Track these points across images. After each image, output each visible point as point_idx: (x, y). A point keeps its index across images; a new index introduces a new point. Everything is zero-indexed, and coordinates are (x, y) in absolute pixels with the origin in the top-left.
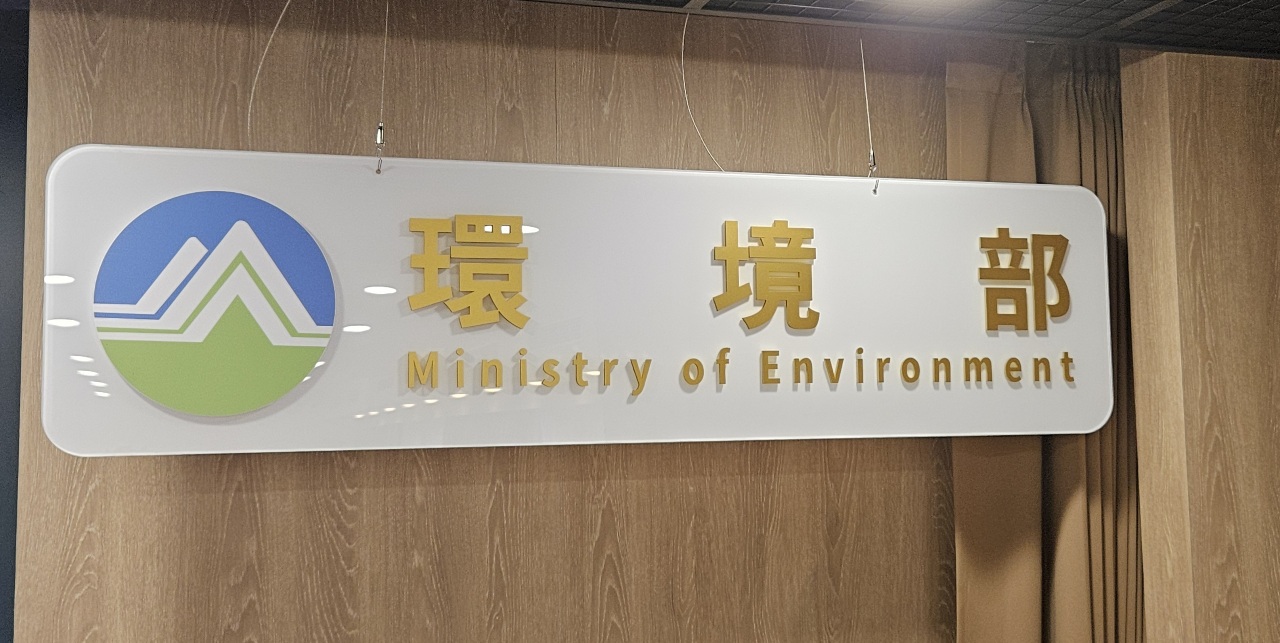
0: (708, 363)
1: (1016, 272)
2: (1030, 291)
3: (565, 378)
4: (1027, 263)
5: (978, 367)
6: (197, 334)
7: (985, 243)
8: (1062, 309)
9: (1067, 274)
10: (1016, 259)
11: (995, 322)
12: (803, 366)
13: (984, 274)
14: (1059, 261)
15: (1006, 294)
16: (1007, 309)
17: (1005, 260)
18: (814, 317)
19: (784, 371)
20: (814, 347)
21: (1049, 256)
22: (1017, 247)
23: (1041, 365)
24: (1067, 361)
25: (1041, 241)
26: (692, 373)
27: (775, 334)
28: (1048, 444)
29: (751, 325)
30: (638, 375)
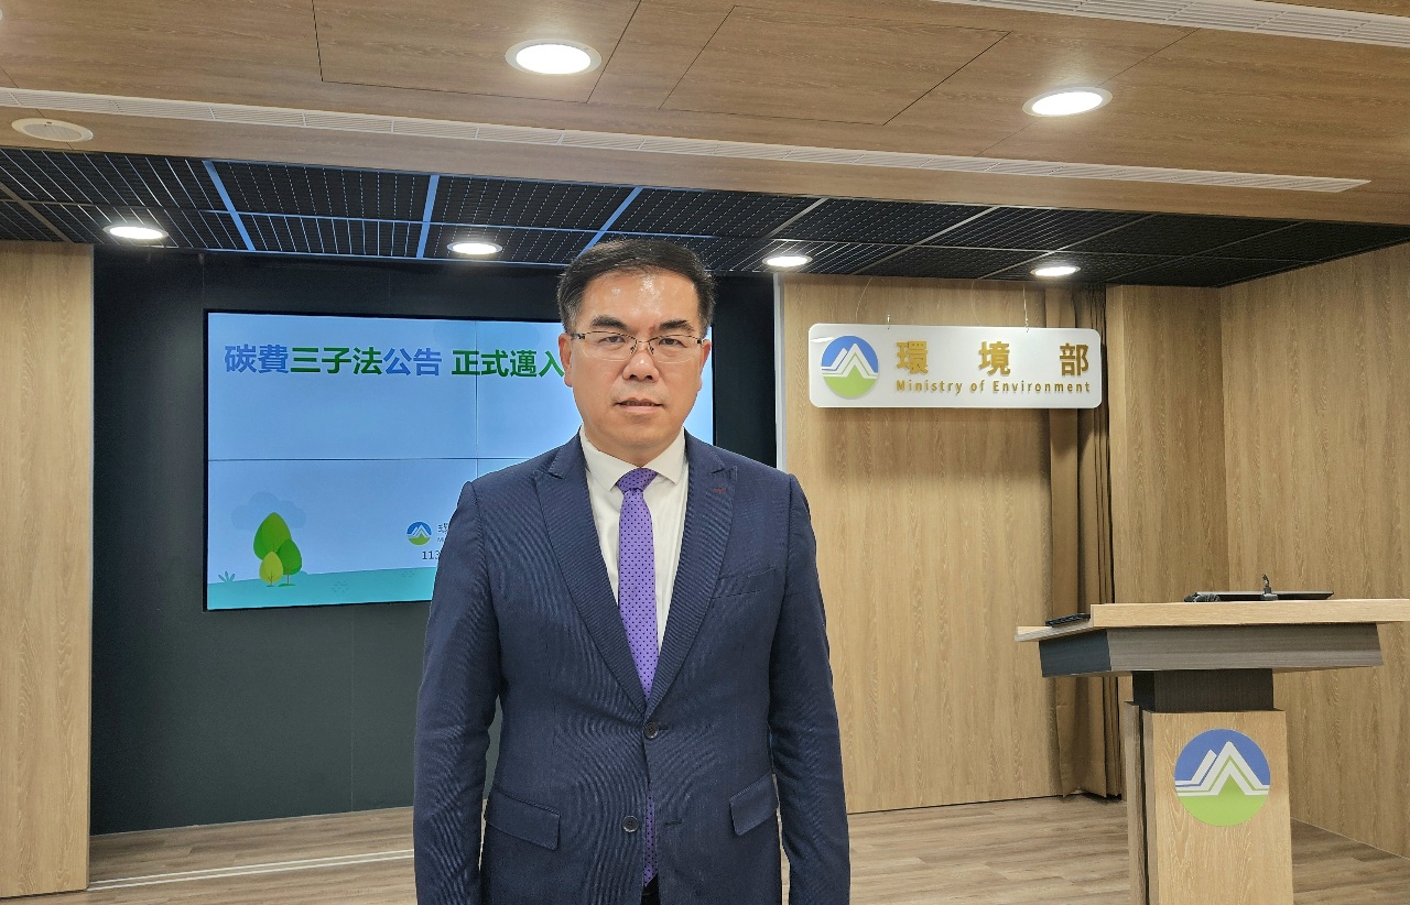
0: (978, 385)
1: (1071, 357)
2: (1075, 363)
3: (939, 388)
4: (1075, 354)
5: (1059, 387)
6: (846, 375)
7: (1062, 347)
8: (1086, 369)
9: (1087, 357)
10: (1071, 353)
11: (1064, 372)
12: (1006, 385)
13: (1061, 357)
14: (1085, 353)
15: (1068, 364)
16: (1068, 368)
17: (1068, 353)
18: (1009, 371)
19: (1000, 387)
20: (1009, 380)
21: (1082, 352)
22: (1071, 349)
23: (1079, 386)
24: (1087, 385)
25: (1079, 347)
26: (973, 388)
27: (997, 376)
28: (1080, 411)
29: (991, 373)
30: (959, 387)
